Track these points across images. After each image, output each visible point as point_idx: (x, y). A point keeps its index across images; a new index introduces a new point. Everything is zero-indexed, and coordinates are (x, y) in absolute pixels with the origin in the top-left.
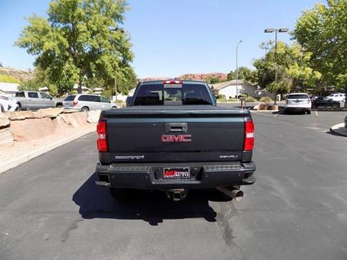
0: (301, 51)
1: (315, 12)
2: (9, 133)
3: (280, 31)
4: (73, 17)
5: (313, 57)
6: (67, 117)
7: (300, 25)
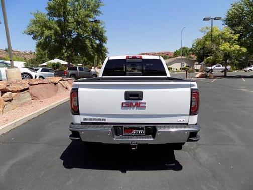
0: (231, 33)
1: (241, 4)
2: (29, 94)
3: (215, 19)
4: (64, 12)
5: (240, 38)
6: (64, 83)
7: (230, 14)
